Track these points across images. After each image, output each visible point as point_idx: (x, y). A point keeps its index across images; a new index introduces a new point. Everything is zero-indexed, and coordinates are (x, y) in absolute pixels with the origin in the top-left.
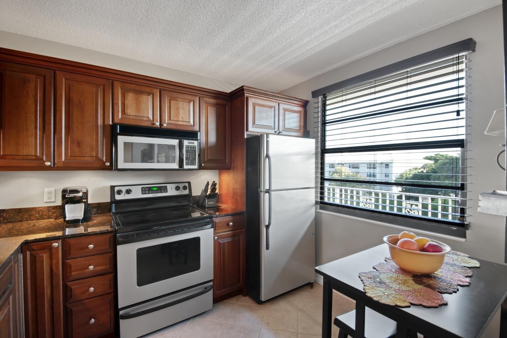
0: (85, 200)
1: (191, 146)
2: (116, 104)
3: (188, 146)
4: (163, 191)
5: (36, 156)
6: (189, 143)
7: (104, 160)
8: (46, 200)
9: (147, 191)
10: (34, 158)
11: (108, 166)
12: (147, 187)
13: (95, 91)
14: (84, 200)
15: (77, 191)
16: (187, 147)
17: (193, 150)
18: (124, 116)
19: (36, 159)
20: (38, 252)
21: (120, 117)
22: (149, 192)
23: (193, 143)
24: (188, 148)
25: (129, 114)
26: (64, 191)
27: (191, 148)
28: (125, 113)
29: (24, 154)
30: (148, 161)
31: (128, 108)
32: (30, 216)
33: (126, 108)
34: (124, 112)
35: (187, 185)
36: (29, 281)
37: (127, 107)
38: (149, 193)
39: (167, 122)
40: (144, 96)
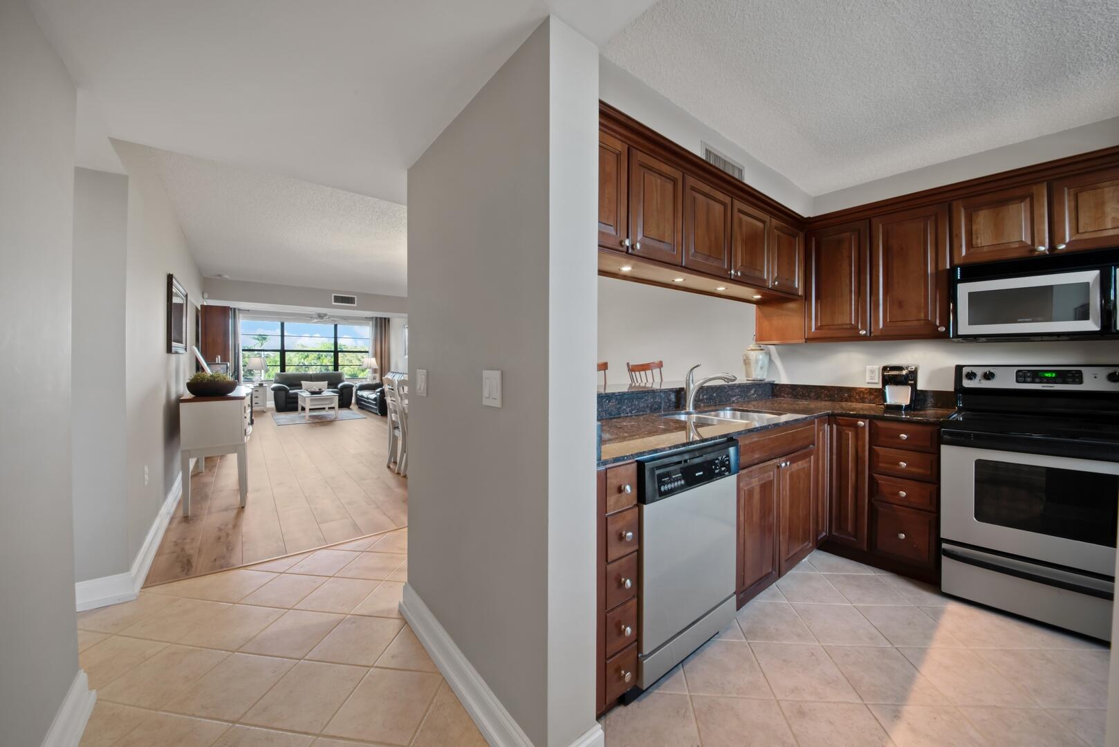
0: (913, 382)
2: (957, 235)
4: (1070, 380)
5: (851, 324)
7: (938, 324)
8: (868, 380)
9: (1029, 377)
10: (849, 326)
11: (942, 333)
12: (1028, 371)
13: (922, 226)
14: (910, 382)
15: (900, 368)
18: (972, 250)
19: (850, 329)
20: (844, 428)
21: (964, 253)
22: (1033, 379)
25: (980, 246)
26: (885, 369)
28: (972, 245)
29: (840, 323)
30: (1019, 320)
31: (979, 235)
32: (850, 396)
33: (974, 236)
34: (970, 245)
36: (834, 457)
37: (977, 234)
38: (1032, 382)
39: (1067, 240)
40: (1010, 206)
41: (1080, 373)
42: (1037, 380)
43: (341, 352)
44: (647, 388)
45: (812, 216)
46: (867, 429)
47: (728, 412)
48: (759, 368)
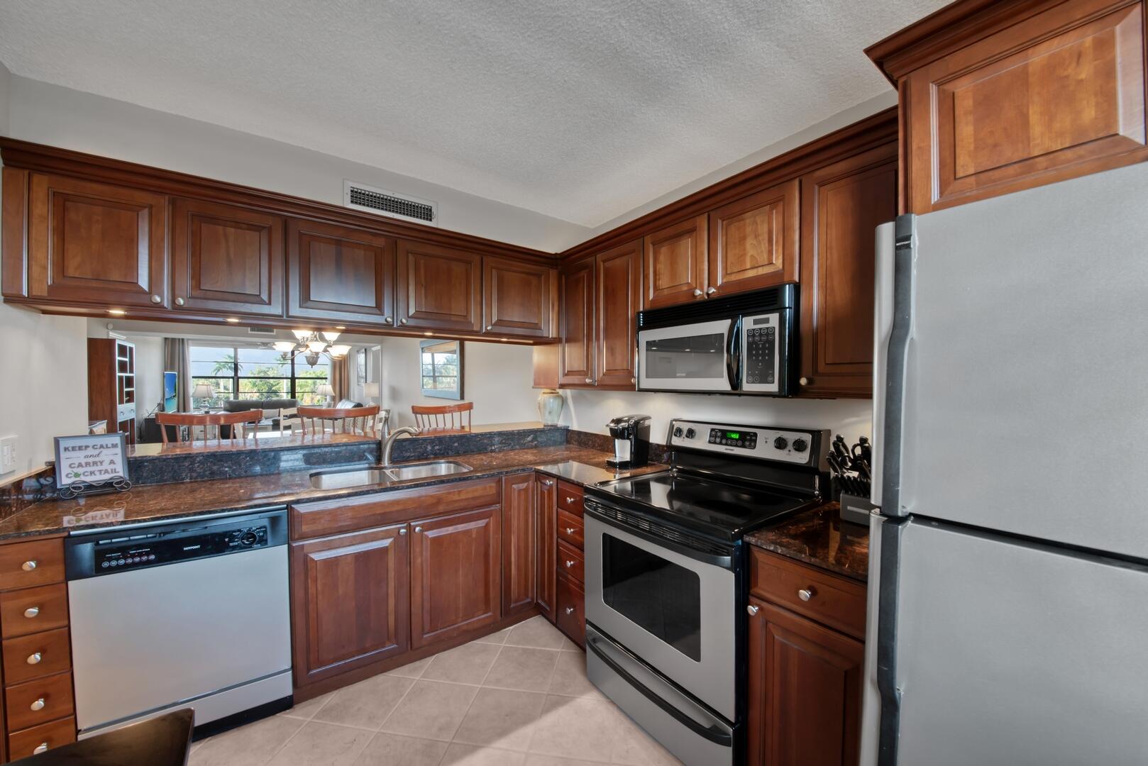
1: (760, 329)
2: (647, 275)
3: (754, 330)
4: (747, 443)
5: (584, 371)
6: (756, 322)
9: (719, 437)
10: (583, 374)
12: (720, 430)
13: (626, 264)
16: (751, 334)
17: (767, 341)
18: (656, 293)
20: (543, 485)
21: (652, 297)
22: (721, 440)
23: (767, 321)
24: (754, 336)
25: (661, 288)
26: (612, 421)
27: (761, 335)
28: (657, 288)
31: (661, 276)
34: (655, 286)
35: (808, 438)
38: (721, 443)
39: (719, 282)
40: (681, 242)
41: (755, 435)
42: (724, 441)
43: (297, 378)
44: (447, 431)
45: (559, 252)
46: (555, 488)
47: (443, 465)
48: (547, 412)
